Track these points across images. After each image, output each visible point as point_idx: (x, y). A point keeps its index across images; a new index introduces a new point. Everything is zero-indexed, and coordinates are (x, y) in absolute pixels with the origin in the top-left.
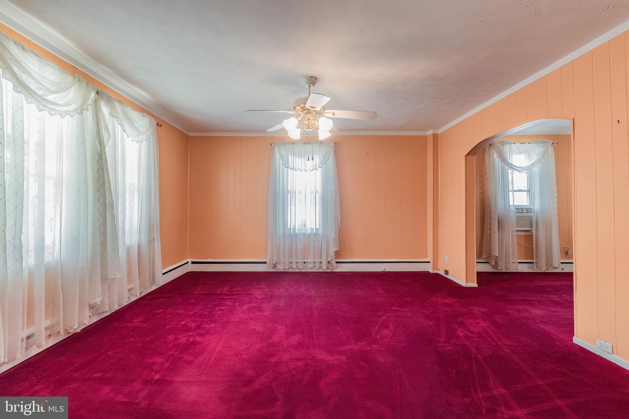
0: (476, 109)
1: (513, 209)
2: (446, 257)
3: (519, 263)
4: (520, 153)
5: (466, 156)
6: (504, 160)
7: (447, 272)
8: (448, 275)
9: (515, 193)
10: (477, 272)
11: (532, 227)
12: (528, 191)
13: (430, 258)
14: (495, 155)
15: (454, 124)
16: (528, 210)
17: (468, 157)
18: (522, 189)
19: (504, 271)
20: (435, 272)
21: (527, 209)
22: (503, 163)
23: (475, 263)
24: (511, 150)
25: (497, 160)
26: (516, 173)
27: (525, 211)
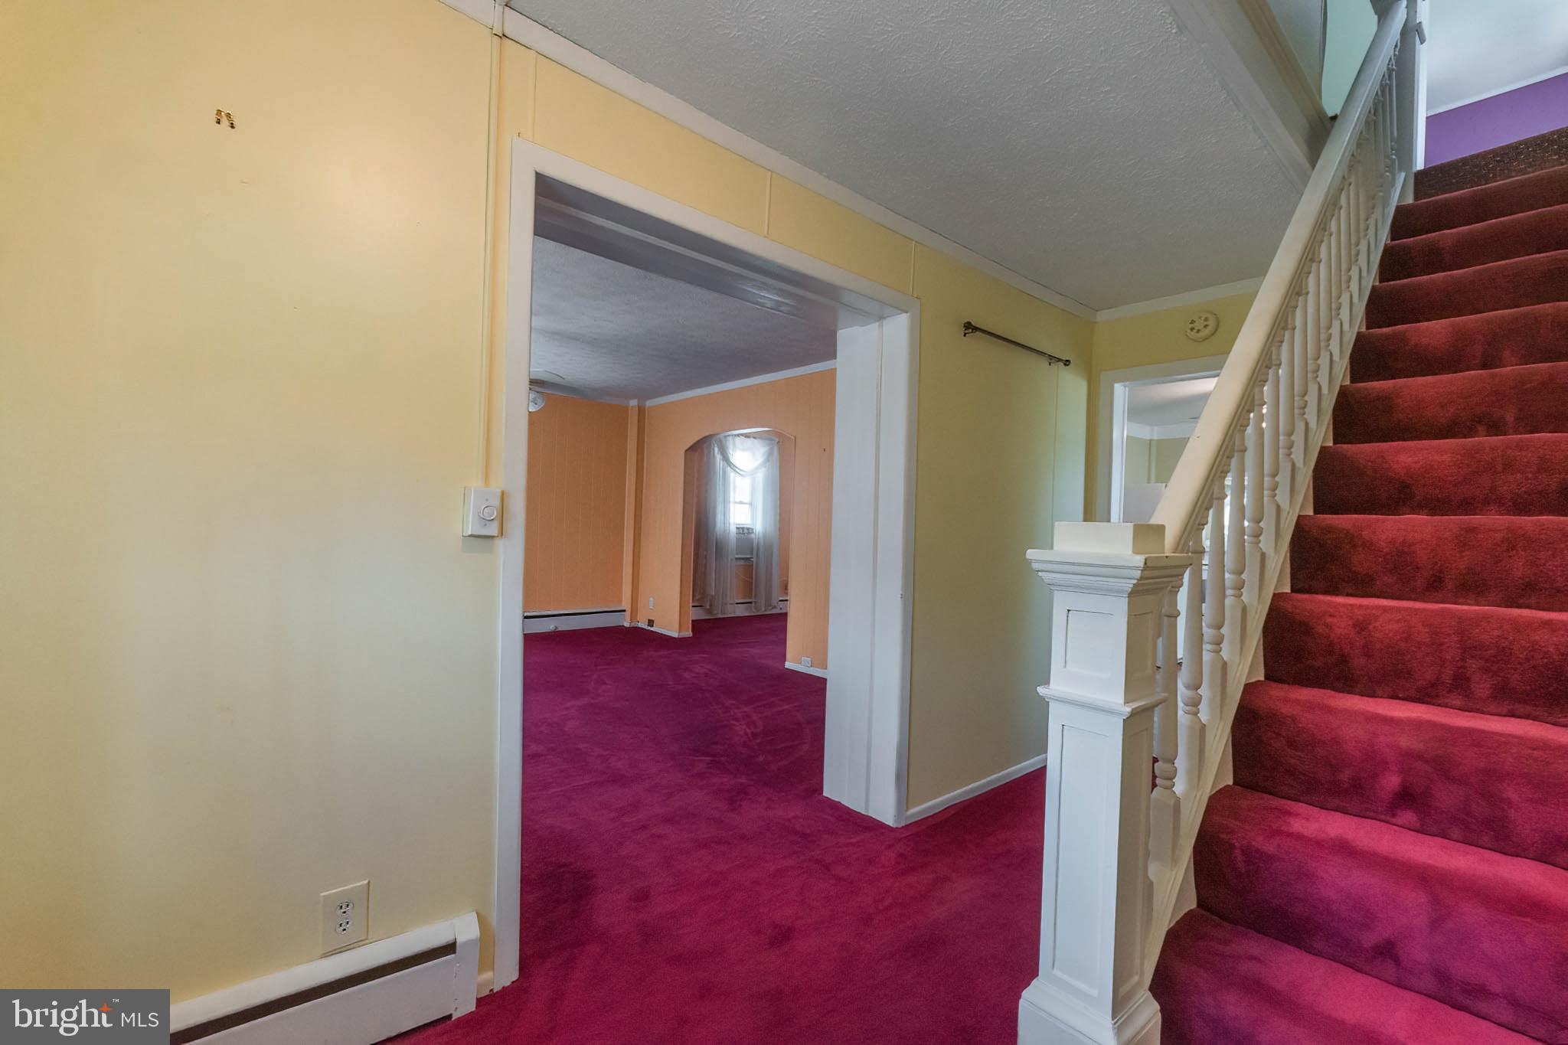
0: (703, 389)
1: (733, 529)
2: (651, 599)
3: (737, 603)
4: (743, 450)
5: (686, 451)
6: (726, 459)
7: (651, 623)
8: (652, 626)
9: (736, 505)
10: (693, 621)
11: (752, 554)
12: (751, 504)
13: (626, 605)
14: (716, 450)
15: (673, 400)
16: (750, 531)
17: (688, 452)
18: (745, 501)
19: (720, 616)
20: (633, 625)
21: (748, 529)
22: (725, 462)
23: (691, 607)
24: (734, 444)
25: (718, 457)
26: (738, 478)
27: (746, 531)
